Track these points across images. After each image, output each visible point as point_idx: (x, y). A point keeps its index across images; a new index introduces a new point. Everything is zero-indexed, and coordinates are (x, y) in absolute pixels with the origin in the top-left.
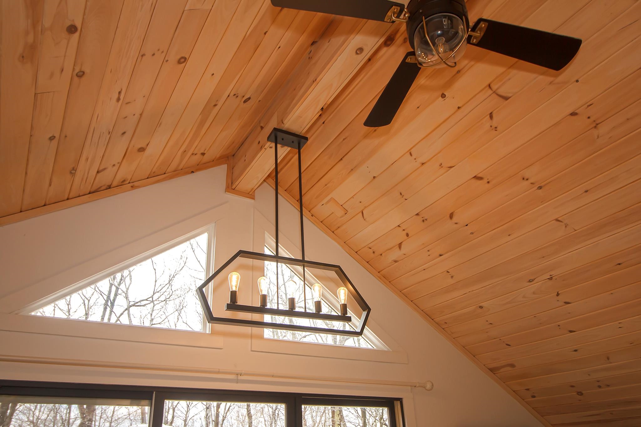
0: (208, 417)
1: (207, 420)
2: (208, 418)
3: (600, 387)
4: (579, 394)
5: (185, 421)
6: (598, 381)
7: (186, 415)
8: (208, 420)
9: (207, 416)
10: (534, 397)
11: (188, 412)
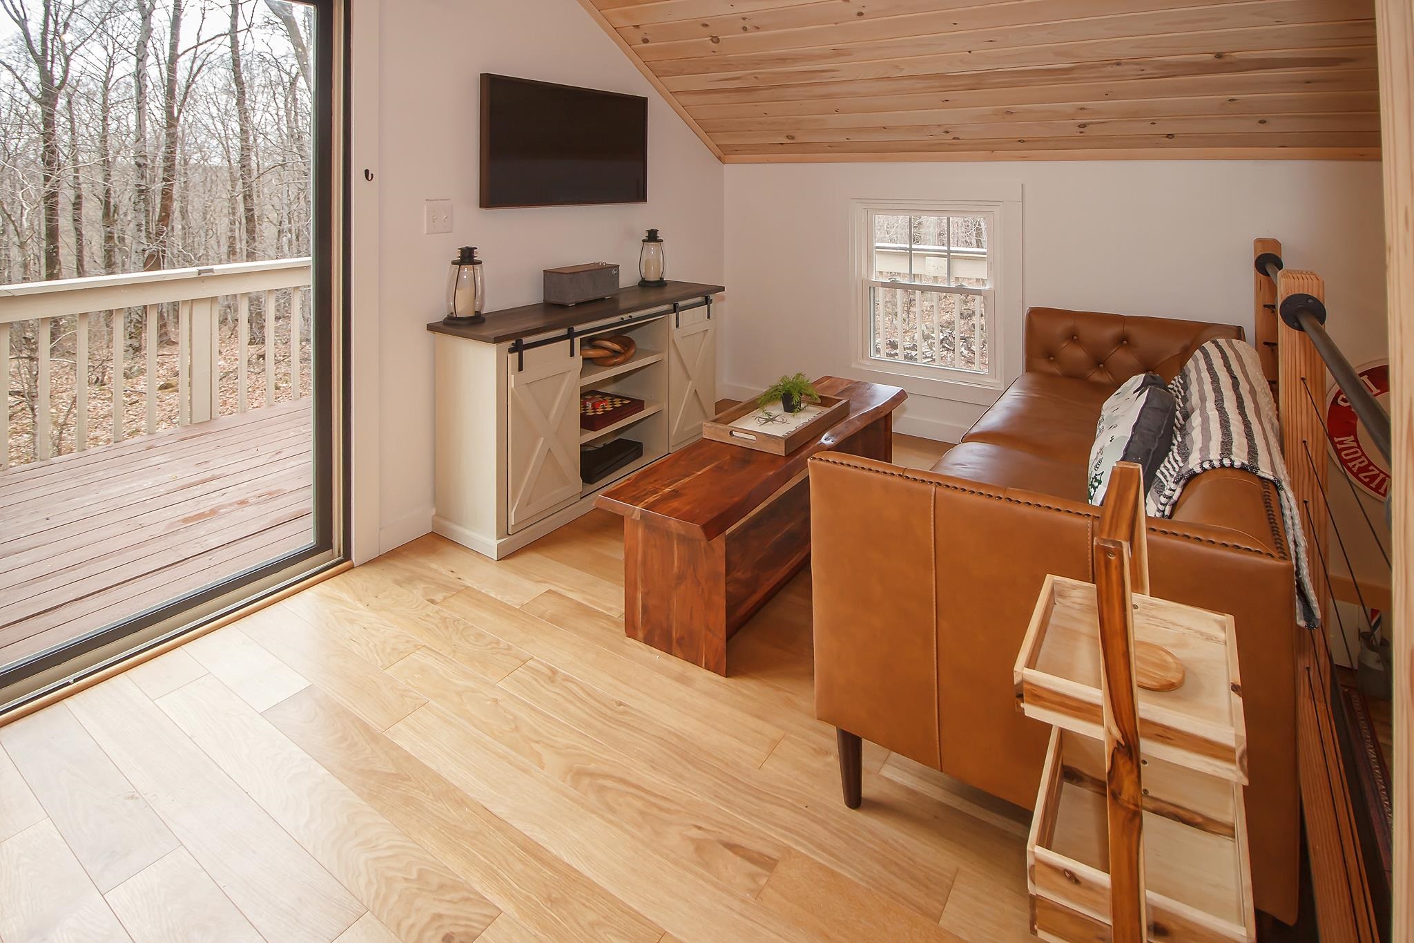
0: (141, 75)
1: (139, 81)
2: (142, 77)
3: (745, 29)
4: (714, 40)
5: (106, 83)
6: (744, 19)
7: (107, 73)
8: (141, 80)
9: (139, 74)
10: (645, 41)
11: (112, 69)
